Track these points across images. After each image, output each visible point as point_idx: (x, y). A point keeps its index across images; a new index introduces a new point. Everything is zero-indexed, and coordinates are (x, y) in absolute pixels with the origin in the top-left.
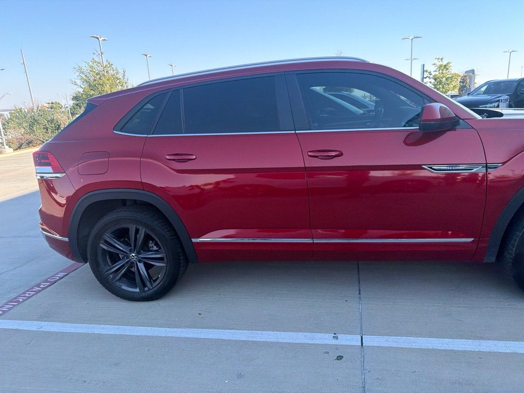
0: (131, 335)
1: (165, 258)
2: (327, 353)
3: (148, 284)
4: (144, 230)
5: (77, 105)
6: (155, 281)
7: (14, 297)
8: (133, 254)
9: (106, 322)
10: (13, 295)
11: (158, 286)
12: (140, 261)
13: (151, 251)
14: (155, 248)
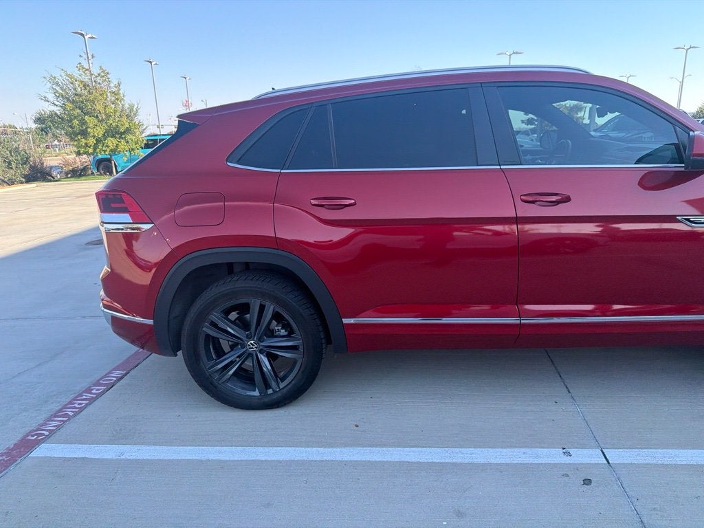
0: (269, 461)
1: (301, 347)
2: (567, 476)
3: (273, 384)
4: (272, 307)
5: (42, 130)
6: (283, 379)
7: (57, 409)
8: (252, 342)
9: (221, 443)
10: (55, 407)
11: (289, 386)
12: (261, 352)
13: (277, 337)
14: (283, 332)
